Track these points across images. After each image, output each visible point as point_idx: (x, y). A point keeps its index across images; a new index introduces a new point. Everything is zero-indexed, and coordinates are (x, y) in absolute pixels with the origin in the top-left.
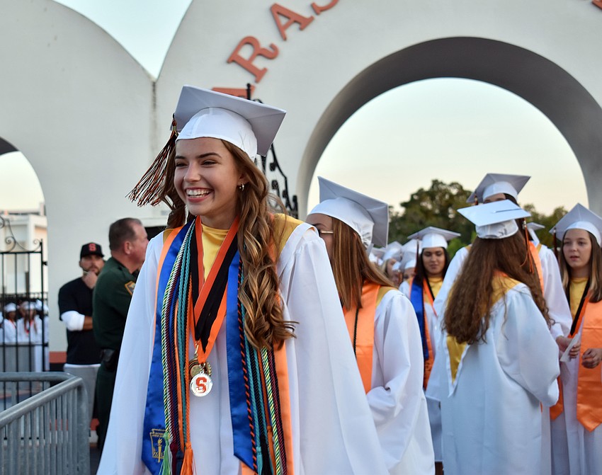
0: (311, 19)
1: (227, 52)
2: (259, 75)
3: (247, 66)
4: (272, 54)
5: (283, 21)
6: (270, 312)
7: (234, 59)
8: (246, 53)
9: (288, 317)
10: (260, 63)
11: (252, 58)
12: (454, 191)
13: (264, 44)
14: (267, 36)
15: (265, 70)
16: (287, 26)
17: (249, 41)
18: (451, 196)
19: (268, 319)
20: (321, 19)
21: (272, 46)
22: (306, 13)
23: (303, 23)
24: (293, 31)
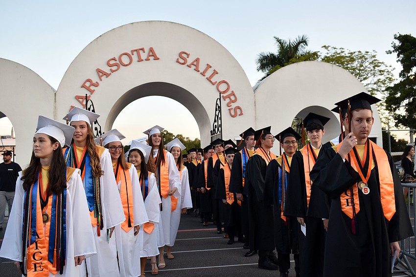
0: (110, 74)
1: (81, 84)
2: (92, 92)
3: (88, 89)
4: (96, 85)
5: (101, 74)
6: (98, 167)
7: (83, 86)
8: (88, 84)
9: (102, 169)
10: (92, 88)
11: (90, 86)
12: (165, 133)
13: (94, 82)
14: (95, 79)
15: (94, 90)
16: (102, 76)
17: (89, 80)
18: (164, 134)
19: (98, 169)
20: (113, 74)
21: (97, 82)
22: (109, 72)
23: (107, 75)
24: (104, 78)
